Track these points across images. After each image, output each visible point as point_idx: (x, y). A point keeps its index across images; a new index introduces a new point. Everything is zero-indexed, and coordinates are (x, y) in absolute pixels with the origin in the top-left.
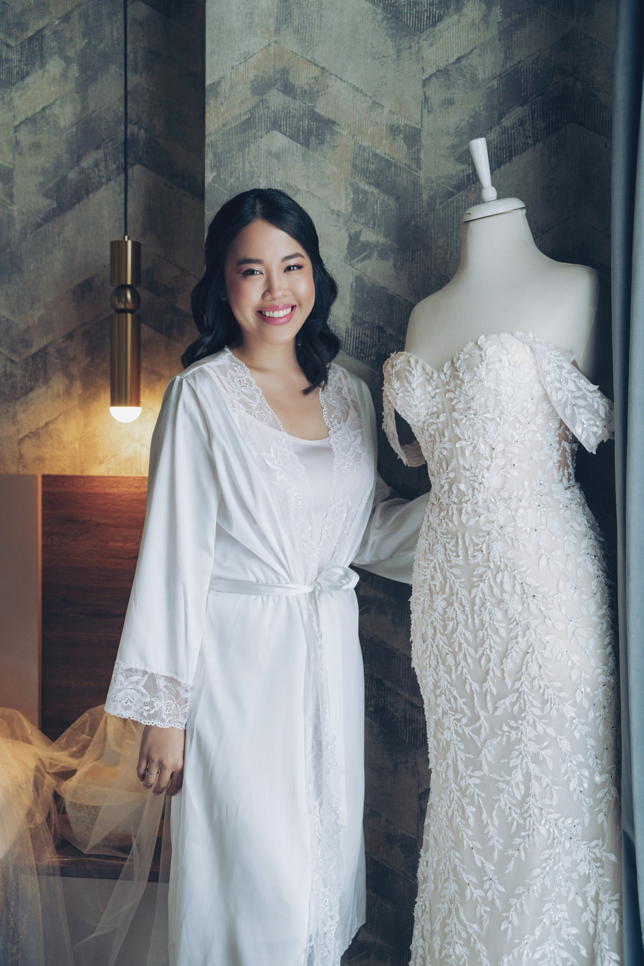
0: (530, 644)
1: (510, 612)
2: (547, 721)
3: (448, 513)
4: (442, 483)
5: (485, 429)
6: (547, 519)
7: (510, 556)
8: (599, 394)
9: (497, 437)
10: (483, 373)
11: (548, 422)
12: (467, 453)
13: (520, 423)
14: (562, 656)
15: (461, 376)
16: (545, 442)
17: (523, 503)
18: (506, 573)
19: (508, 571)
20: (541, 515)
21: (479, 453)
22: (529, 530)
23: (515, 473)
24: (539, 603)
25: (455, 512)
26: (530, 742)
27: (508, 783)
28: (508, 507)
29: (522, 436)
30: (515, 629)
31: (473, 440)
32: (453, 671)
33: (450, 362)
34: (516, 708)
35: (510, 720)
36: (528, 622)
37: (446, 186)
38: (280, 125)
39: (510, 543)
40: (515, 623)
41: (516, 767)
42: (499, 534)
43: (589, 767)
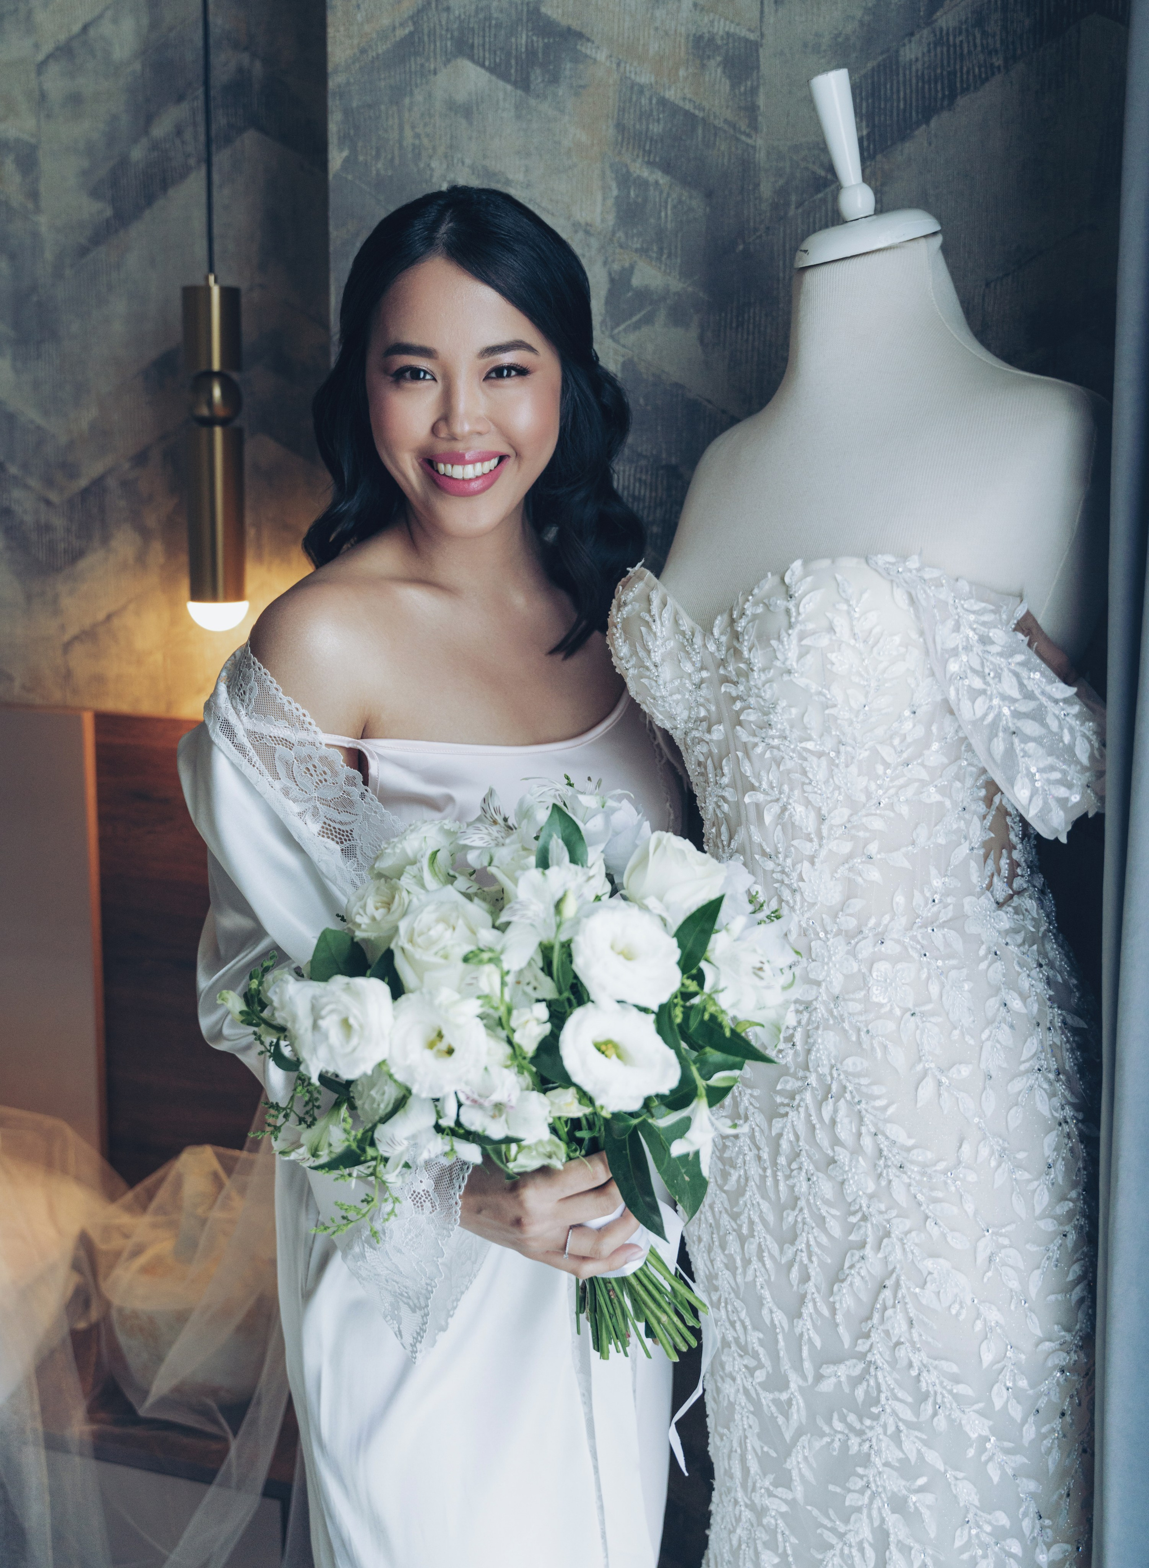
0: (890, 1268)
1: (850, 1189)
2: (924, 1437)
5: (804, 773)
6: (943, 986)
7: (851, 1069)
8: (1076, 709)
9: (832, 792)
10: (792, 654)
11: (958, 758)
12: (768, 819)
13: (887, 765)
14: (962, 1307)
15: (746, 654)
16: (948, 803)
17: (890, 948)
18: (842, 1103)
19: (846, 1101)
20: (929, 978)
21: (793, 824)
22: (898, 1012)
23: (874, 875)
24: (913, 1182)
26: (887, 1469)
27: (841, 1536)
28: (853, 953)
29: (892, 791)
30: (860, 1227)
31: (780, 793)
32: (740, 1271)
33: (726, 616)
34: (860, 1392)
35: (850, 1411)
36: (888, 1221)
37: (810, 166)
38: (472, 46)
39: (854, 1038)
40: (859, 1215)
41: (859, 1510)
42: (831, 1012)
43: (1019, 1535)
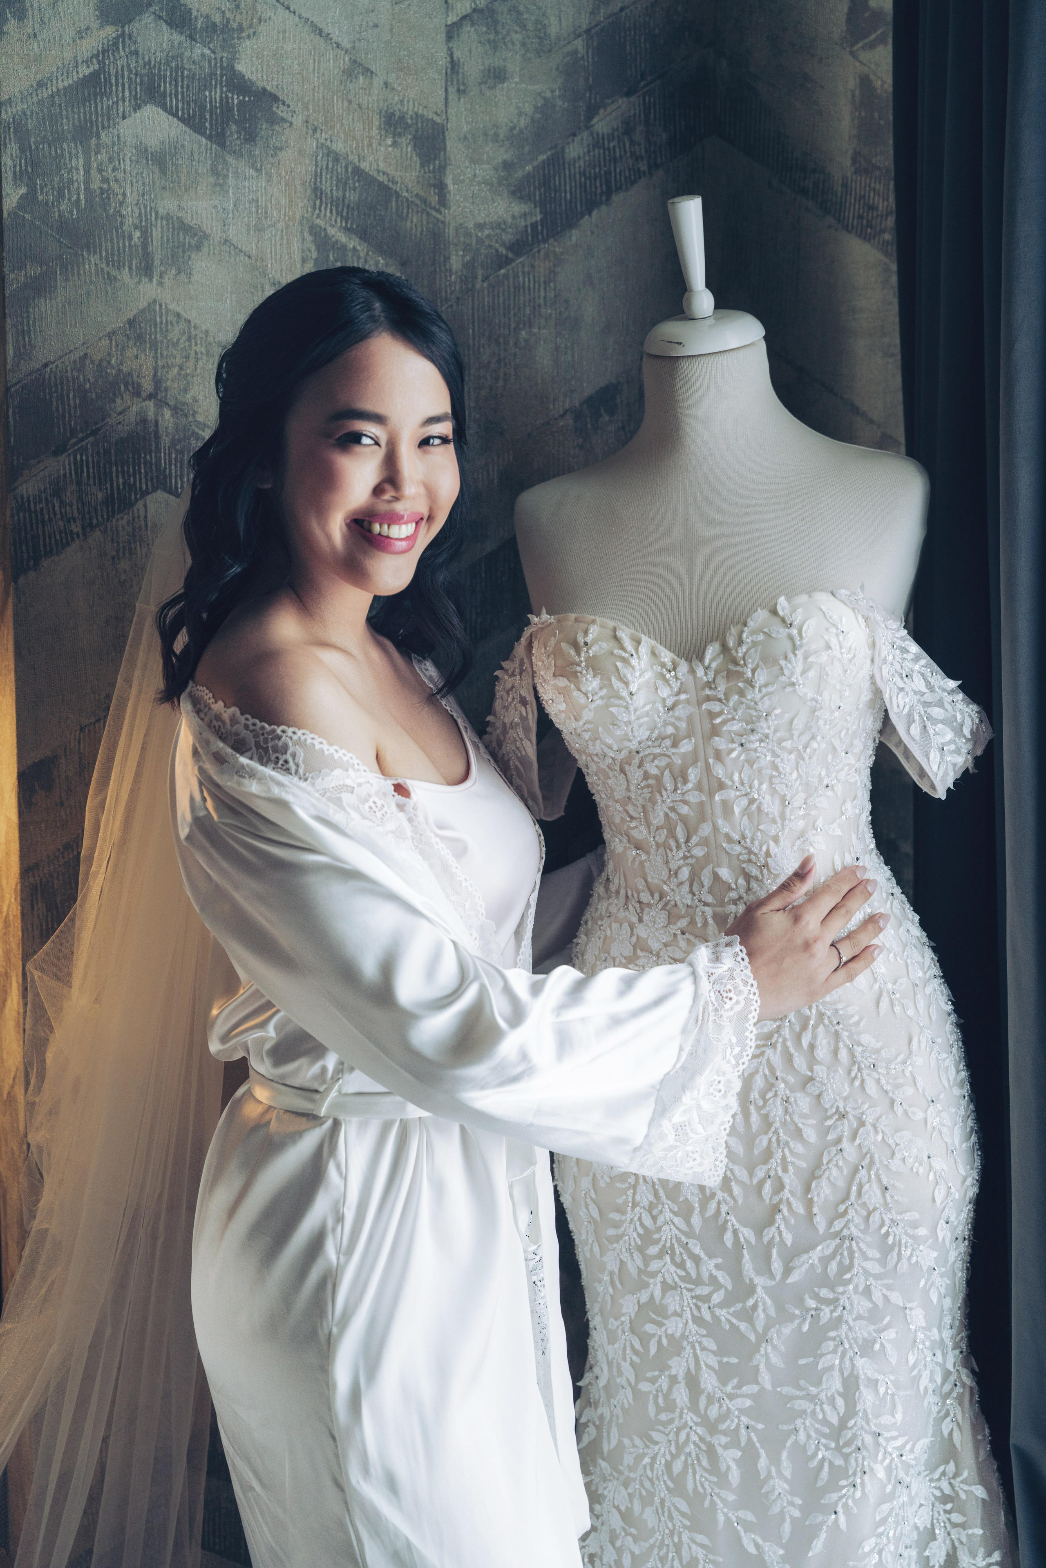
0: (864, 1151)
1: (828, 1098)
2: (890, 1282)
4: (674, 865)
10: (798, 670)
13: (835, 753)
14: (920, 1165)
15: (747, 674)
19: (825, 1025)
21: (760, 811)
23: (822, 844)
24: (882, 1077)
25: (710, 921)
26: (858, 1322)
27: (813, 1399)
29: (834, 775)
30: (836, 1128)
31: (751, 788)
33: (717, 646)
36: (862, 1113)
40: (836, 1116)
41: (830, 1368)
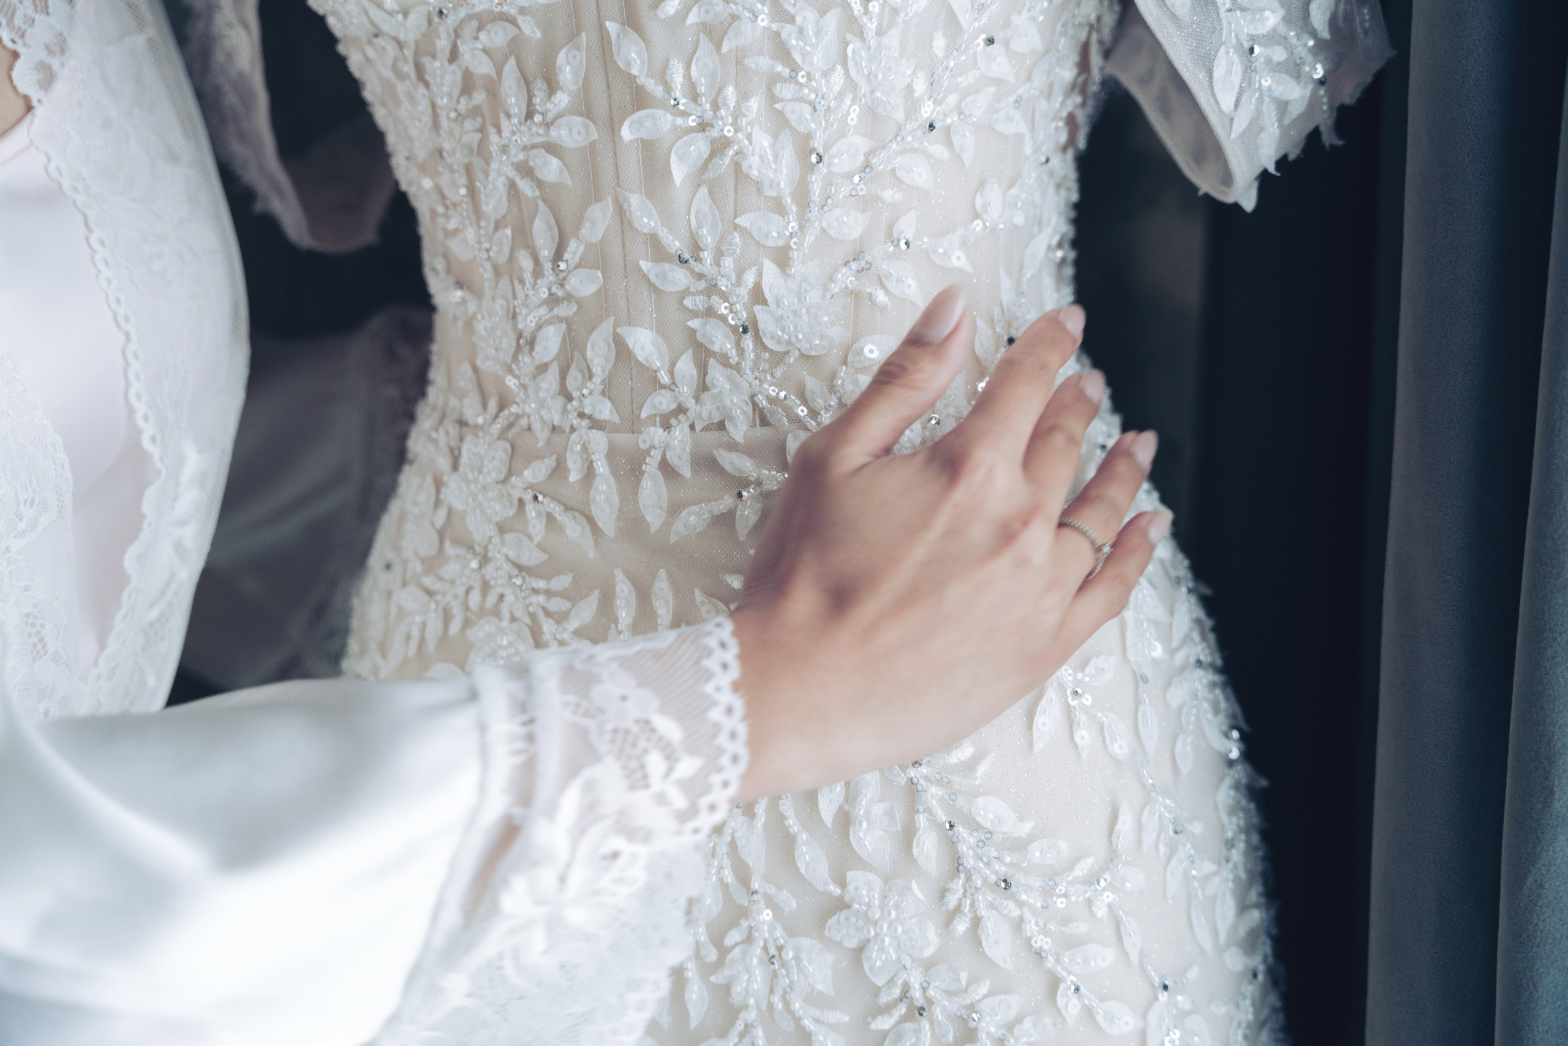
1: (875, 958)
3: (559, 470)
4: (528, 322)
5: (782, 52)
9: (840, 96)
12: (679, 172)
24: (1028, 915)
25: (601, 467)
31: (715, 107)
36: (972, 1008)
40: (902, 1009)
